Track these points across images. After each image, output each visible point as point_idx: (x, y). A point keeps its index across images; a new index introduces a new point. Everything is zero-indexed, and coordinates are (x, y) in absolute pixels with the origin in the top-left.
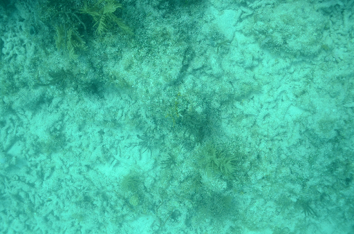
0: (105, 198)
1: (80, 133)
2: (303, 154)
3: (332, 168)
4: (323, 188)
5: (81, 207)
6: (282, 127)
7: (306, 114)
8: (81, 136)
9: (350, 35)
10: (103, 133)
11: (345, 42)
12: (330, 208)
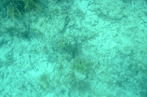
0: (32, 86)
1: (21, 57)
2: (118, 62)
3: (130, 67)
4: (127, 76)
5: (21, 90)
6: (108, 50)
7: (118, 44)
8: (21, 58)
9: (134, 11)
10: (31, 57)
11: (132, 14)
12: (130, 85)
